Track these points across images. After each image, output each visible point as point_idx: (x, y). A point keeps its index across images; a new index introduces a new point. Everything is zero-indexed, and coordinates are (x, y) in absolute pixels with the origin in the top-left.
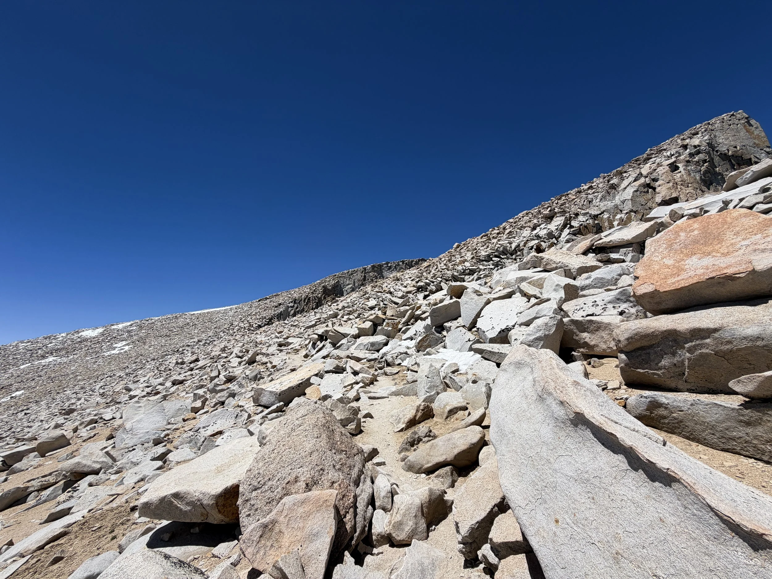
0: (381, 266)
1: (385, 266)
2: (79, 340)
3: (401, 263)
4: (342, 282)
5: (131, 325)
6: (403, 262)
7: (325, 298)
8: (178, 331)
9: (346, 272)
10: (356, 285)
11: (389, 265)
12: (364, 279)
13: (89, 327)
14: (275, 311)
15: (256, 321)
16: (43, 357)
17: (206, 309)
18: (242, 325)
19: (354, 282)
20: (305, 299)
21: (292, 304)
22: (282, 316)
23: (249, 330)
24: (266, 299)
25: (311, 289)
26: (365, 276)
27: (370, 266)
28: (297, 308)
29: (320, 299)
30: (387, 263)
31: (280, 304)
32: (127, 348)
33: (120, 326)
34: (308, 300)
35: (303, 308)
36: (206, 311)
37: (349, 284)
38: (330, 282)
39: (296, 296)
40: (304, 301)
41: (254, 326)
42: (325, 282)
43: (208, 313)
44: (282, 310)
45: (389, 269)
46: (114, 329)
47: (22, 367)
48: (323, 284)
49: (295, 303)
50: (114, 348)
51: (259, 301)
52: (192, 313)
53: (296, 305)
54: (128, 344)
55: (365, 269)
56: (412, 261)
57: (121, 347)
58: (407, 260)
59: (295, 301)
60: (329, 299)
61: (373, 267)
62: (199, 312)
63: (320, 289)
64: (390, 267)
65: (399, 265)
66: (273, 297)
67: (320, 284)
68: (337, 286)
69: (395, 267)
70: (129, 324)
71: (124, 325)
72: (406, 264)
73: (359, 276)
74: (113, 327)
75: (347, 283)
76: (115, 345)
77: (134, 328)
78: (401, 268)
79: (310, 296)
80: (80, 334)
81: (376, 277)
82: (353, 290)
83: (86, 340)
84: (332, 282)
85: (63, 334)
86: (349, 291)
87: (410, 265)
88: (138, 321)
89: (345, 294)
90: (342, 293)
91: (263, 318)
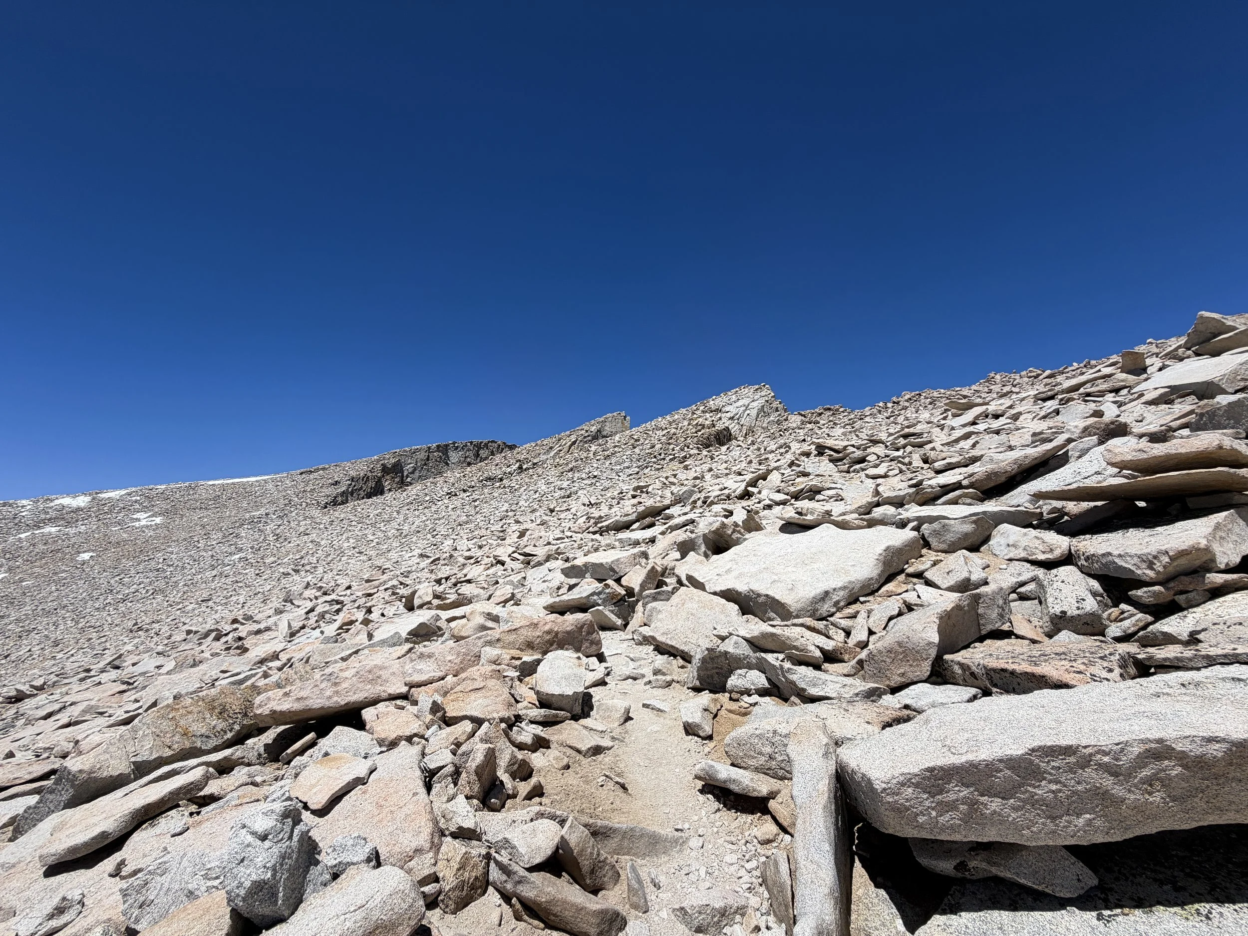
0: (447, 446)
1: (451, 446)
2: (66, 509)
4: (403, 461)
5: (129, 494)
6: (471, 443)
7: (383, 476)
9: (408, 449)
10: (419, 464)
12: (428, 459)
14: (335, 489)
15: (322, 499)
16: (39, 528)
18: (306, 501)
19: (417, 462)
20: (363, 478)
21: (349, 482)
24: (311, 472)
25: (368, 467)
26: (429, 456)
27: (434, 445)
28: (355, 486)
29: (379, 482)
30: (454, 443)
31: (336, 482)
33: (114, 494)
34: (366, 479)
35: (362, 487)
36: (229, 481)
37: (410, 463)
38: (389, 460)
39: (353, 473)
40: (362, 480)
41: (322, 502)
42: (383, 459)
43: (233, 484)
44: (344, 489)
46: (108, 498)
47: (23, 536)
48: (382, 462)
50: (139, 520)
51: (301, 474)
52: (211, 483)
53: (353, 483)
54: (154, 516)
55: (429, 448)
56: (481, 443)
58: (475, 441)
59: (352, 479)
60: (388, 477)
61: (438, 446)
62: (218, 482)
63: (380, 467)
64: (457, 448)
65: (466, 446)
66: (317, 470)
67: (378, 461)
68: (398, 465)
69: (463, 448)
70: (123, 492)
71: (117, 492)
72: (475, 445)
73: (422, 455)
74: (103, 495)
75: (409, 461)
76: (135, 517)
77: (138, 498)
78: (469, 450)
79: (369, 474)
80: (57, 502)
81: (440, 457)
82: (415, 469)
83: (79, 509)
84: (393, 461)
85: (24, 502)
86: (410, 470)
87: (479, 447)
88: (134, 489)
89: (405, 474)
90: (402, 472)
91: (328, 496)
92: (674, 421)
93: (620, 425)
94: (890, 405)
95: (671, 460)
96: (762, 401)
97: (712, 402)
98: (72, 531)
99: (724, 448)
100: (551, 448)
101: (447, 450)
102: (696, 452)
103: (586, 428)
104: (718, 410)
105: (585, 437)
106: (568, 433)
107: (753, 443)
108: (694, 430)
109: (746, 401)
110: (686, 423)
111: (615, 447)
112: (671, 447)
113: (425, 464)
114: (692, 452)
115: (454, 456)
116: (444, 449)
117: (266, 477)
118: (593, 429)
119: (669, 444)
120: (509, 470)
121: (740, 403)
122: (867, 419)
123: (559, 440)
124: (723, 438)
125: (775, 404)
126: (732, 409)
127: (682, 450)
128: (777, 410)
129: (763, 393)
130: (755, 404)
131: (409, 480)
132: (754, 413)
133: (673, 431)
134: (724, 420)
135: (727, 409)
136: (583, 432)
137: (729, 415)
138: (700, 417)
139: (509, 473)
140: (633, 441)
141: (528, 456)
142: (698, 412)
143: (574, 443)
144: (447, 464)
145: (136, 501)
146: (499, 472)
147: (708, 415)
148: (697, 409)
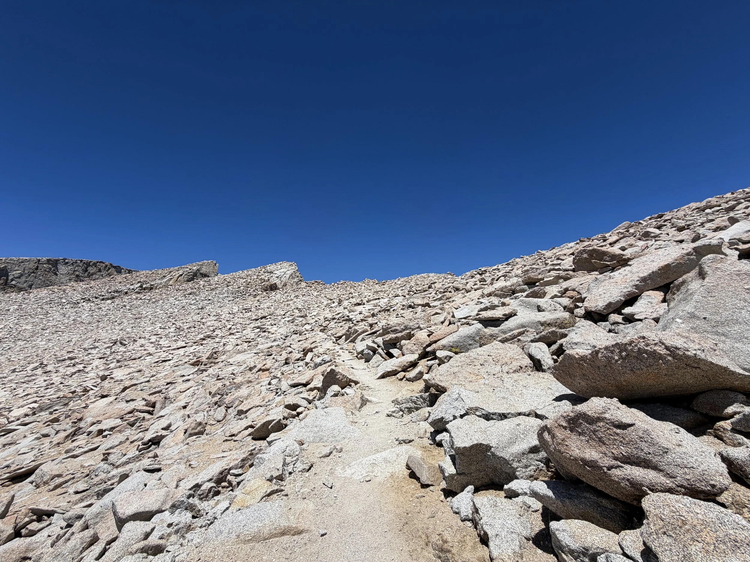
4: (9, 267)
12: (37, 268)
19: (24, 269)
27: (45, 259)
30: (64, 259)
55: (39, 260)
56: (91, 262)
58: (85, 260)
61: (48, 261)
64: (67, 263)
65: (76, 262)
69: (72, 264)
72: (84, 263)
73: (32, 265)
75: (16, 268)
78: (78, 266)
81: (50, 269)
82: (21, 275)
87: (88, 264)
89: (10, 278)
90: (8, 276)
92: (249, 275)
93: (212, 268)
94: (336, 284)
95: (249, 295)
96: (292, 271)
97: (268, 268)
99: (274, 293)
100: (164, 276)
101: (57, 264)
102: (261, 293)
103: (189, 267)
104: (271, 272)
105: (189, 273)
106: (176, 268)
107: (286, 293)
108: (260, 282)
109: (285, 270)
110: (255, 277)
111: (216, 284)
112: (249, 289)
113: (33, 272)
114: (259, 293)
115: (63, 269)
116: (54, 263)
118: (195, 268)
119: (248, 287)
120: (132, 287)
121: (282, 270)
122: (326, 290)
123: (170, 272)
124: (273, 288)
125: (298, 274)
126: (278, 273)
127: (254, 291)
128: (298, 277)
129: (293, 268)
130: (289, 272)
131: (14, 282)
132: (288, 276)
133: (249, 280)
134: (273, 278)
135: (276, 272)
136: (188, 269)
137: (276, 275)
138: (262, 275)
139: (133, 289)
140: (226, 282)
141: (146, 279)
142: (262, 272)
143: (181, 275)
144: (57, 275)
146: (124, 288)
147: (266, 274)
148: (261, 270)
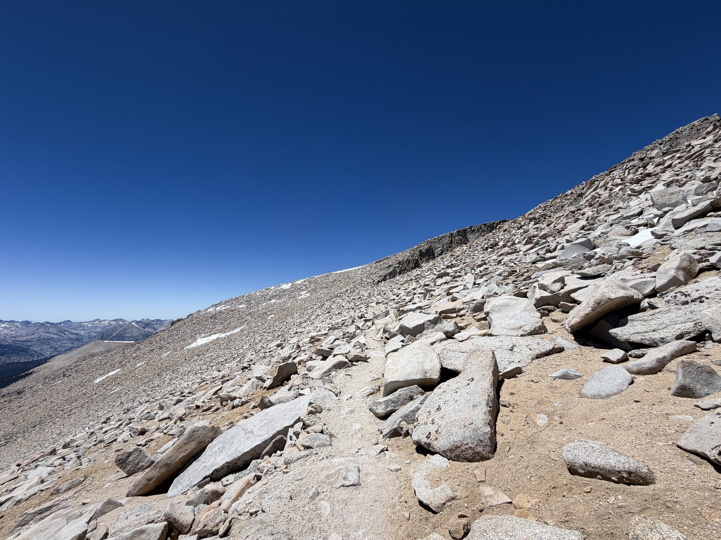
0: (465, 230)
1: (469, 230)
2: (282, 290)
3: (483, 226)
5: (304, 281)
6: (485, 225)
7: (421, 259)
8: (331, 285)
9: (436, 237)
10: (445, 247)
11: (473, 229)
13: (284, 283)
14: (387, 271)
15: (377, 278)
16: (270, 300)
17: (342, 269)
18: (368, 280)
20: (407, 261)
21: (398, 265)
22: (392, 275)
23: (373, 284)
24: (381, 261)
25: (410, 253)
26: (452, 240)
28: (401, 267)
29: (417, 261)
31: (390, 266)
32: (308, 295)
33: (299, 282)
34: (408, 261)
35: (406, 268)
36: (344, 271)
37: (439, 247)
38: (424, 247)
39: (400, 259)
40: (406, 262)
41: (376, 281)
42: (421, 247)
43: (345, 272)
44: (391, 270)
45: (472, 232)
46: (297, 284)
47: (264, 304)
48: (420, 249)
49: (400, 264)
50: (301, 295)
51: (376, 263)
52: (336, 272)
53: (400, 266)
54: (307, 293)
57: (304, 295)
59: (400, 263)
60: (424, 259)
62: (340, 272)
63: (417, 253)
66: (385, 259)
67: (417, 248)
68: (430, 249)
70: (303, 280)
71: (301, 281)
74: (296, 283)
76: (301, 293)
77: (307, 283)
79: (410, 258)
80: (281, 287)
83: (285, 290)
84: (426, 247)
85: (273, 287)
86: (439, 253)
88: (307, 279)
91: (380, 276)
98: (278, 302)
117: (360, 267)
145: (305, 285)
